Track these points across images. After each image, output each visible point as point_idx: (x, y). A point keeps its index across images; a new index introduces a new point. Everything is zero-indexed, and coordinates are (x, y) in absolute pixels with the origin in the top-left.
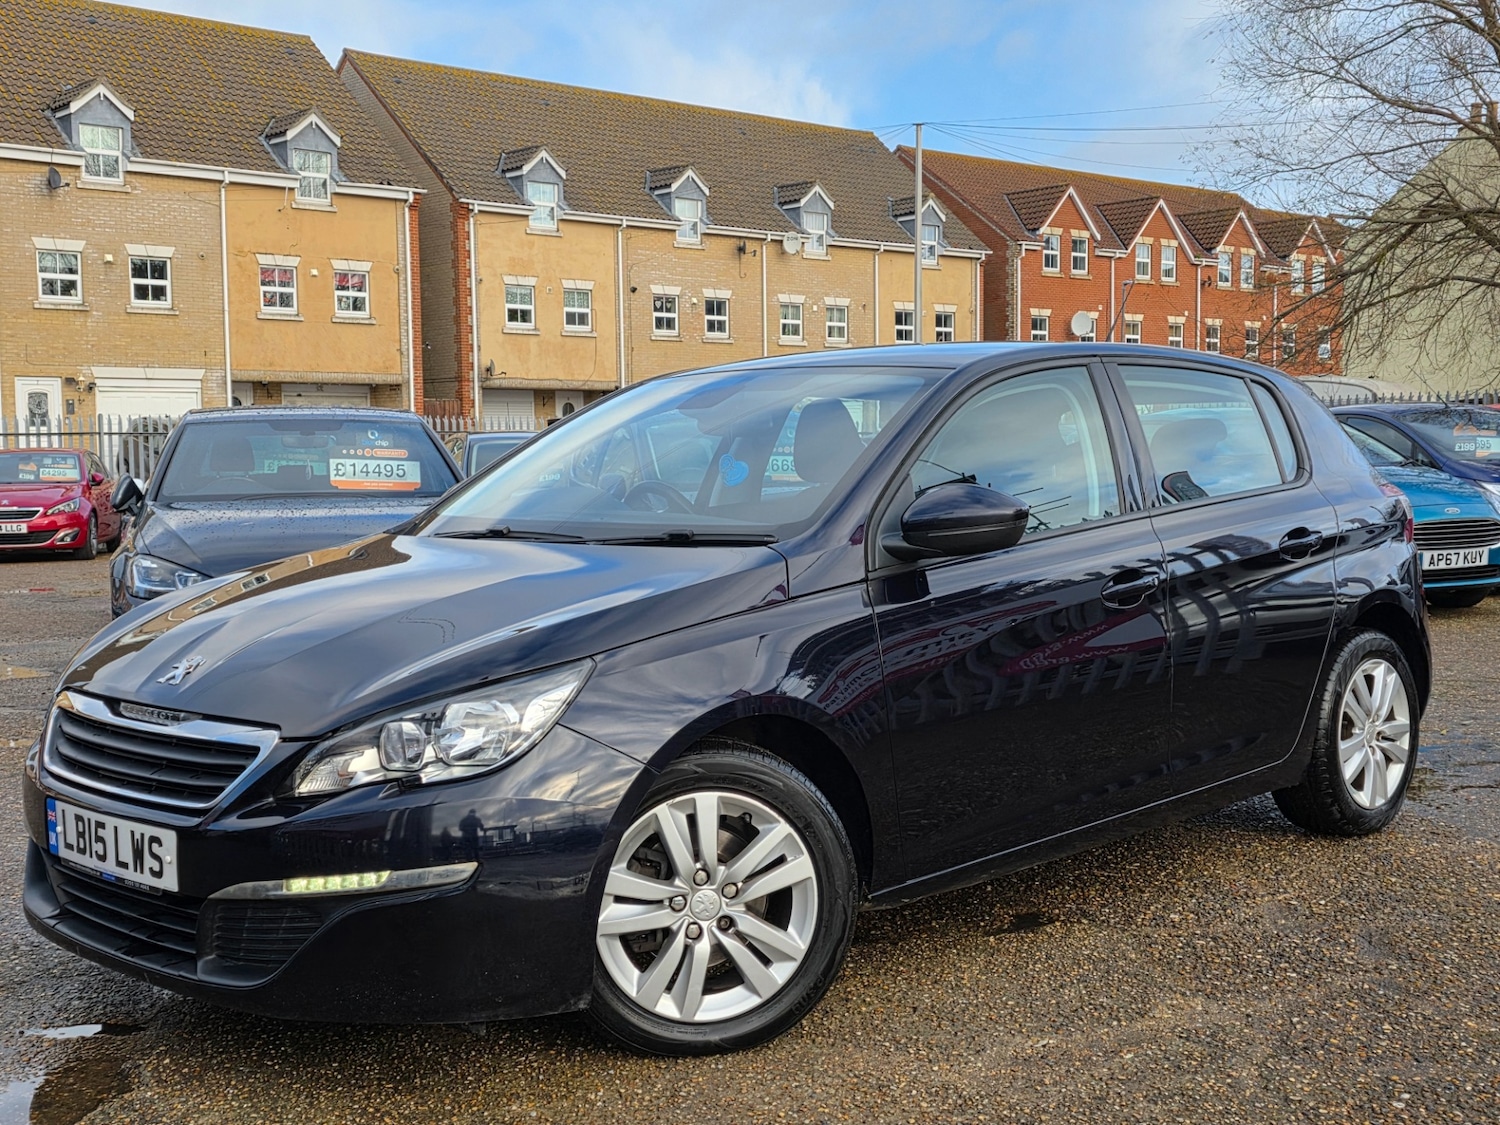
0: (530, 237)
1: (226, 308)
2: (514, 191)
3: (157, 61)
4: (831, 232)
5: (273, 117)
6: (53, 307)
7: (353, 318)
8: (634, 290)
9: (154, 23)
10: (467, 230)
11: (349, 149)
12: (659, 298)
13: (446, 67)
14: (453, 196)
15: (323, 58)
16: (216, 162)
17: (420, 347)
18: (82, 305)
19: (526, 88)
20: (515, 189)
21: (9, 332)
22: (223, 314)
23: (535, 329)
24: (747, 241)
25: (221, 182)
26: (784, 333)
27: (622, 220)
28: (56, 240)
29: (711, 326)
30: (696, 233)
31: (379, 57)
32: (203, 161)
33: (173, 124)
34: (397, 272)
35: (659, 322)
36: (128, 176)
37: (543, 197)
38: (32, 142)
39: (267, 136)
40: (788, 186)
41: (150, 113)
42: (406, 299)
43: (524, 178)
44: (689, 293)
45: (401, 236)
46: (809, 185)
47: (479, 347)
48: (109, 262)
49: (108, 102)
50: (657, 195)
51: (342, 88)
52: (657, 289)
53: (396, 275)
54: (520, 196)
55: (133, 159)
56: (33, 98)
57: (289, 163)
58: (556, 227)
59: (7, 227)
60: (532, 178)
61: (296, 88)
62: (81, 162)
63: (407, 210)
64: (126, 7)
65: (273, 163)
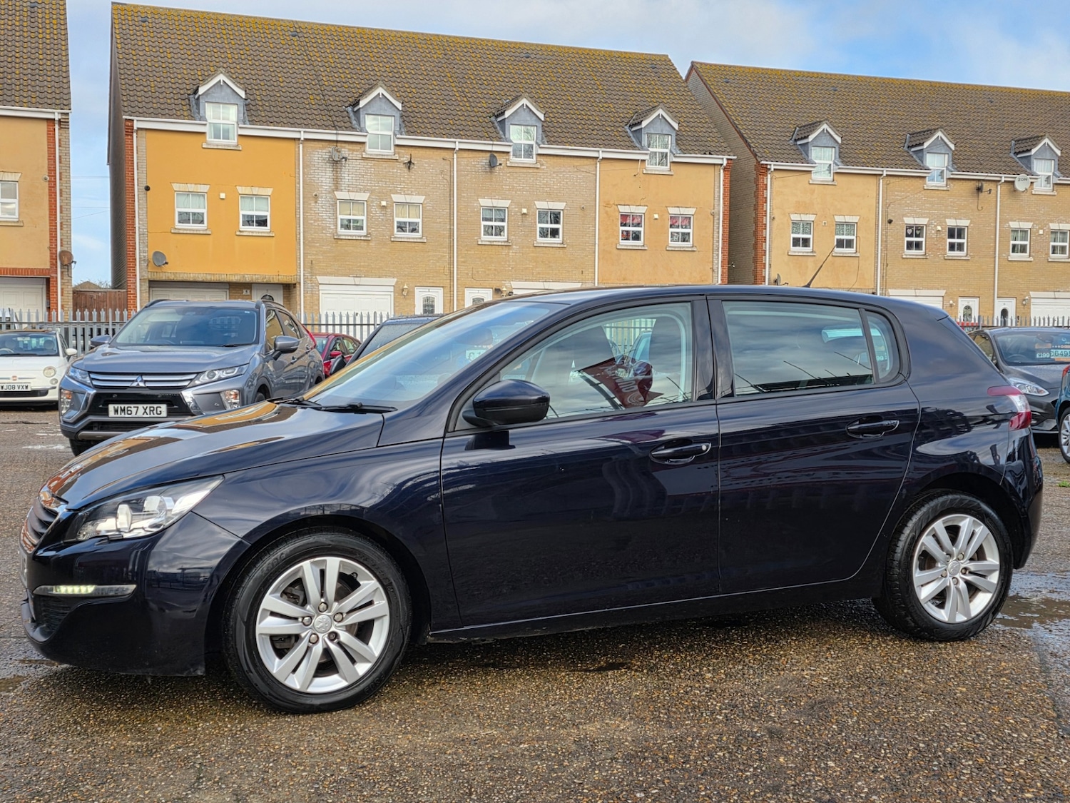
0: (812, 186)
1: (597, 242)
2: (802, 154)
3: (565, 80)
4: (1058, 173)
5: (636, 112)
6: (489, 243)
7: (680, 247)
8: (890, 222)
9: (566, 55)
10: (765, 183)
11: (686, 131)
12: (911, 227)
13: (763, 69)
14: (757, 160)
15: (675, 69)
16: (594, 145)
17: (726, 266)
18: (507, 241)
19: (821, 80)
20: (803, 152)
21: (462, 260)
22: (595, 246)
23: (813, 252)
24: (983, 183)
25: (597, 158)
26: (1013, 251)
27: (883, 171)
28: (493, 200)
29: (952, 247)
30: (942, 178)
31: (716, 65)
32: (586, 144)
33: (570, 121)
34: (713, 215)
35: (910, 245)
36: (538, 157)
37: (823, 158)
38: (481, 138)
39: (630, 126)
40: (1023, 140)
41: (556, 115)
42: (718, 233)
43: (809, 144)
44: (934, 223)
45: (717, 190)
46: (1040, 138)
47: (770, 265)
48: (524, 214)
49: (528, 110)
50: (913, 152)
51: (686, 89)
52: (909, 221)
53: (712, 217)
54: (806, 157)
55: (542, 146)
56: (485, 110)
57: (643, 143)
58: (832, 178)
59: (464, 193)
60: (815, 144)
61: (654, 91)
62: (510, 149)
63: (722, 171)
64: (550, 45)
65: (632, 144)
